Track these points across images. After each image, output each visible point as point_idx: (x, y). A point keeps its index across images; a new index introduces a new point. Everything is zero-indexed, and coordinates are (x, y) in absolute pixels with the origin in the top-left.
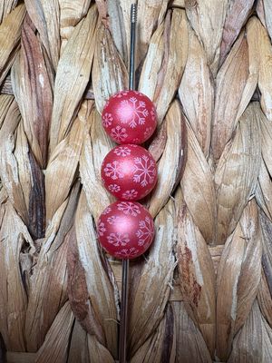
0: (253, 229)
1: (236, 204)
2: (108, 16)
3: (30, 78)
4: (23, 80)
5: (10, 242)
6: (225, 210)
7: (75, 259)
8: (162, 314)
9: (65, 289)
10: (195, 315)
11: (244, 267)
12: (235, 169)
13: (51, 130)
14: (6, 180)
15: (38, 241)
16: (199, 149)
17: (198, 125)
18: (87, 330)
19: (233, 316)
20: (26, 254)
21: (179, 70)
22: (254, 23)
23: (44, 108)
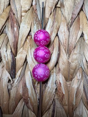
0: (81, 77)
1: (76, 69)
2: (36, 9)
3: (12, 28)
4: (10, 29)
5: (5, 80)
6: (72, 71)
7: (25, 85)
8: (52, 103)
9: (21, 94)
10: (62, 103)
11: (78, 88)
12: (75, 58)
13: (18, 44)
14: (4, 60)
15: (13, 79)
16: (64, 51)
17: (64, 44)
18: (28, 107)
19: (74, 104)
20: (10, 83)
21: (58, 27)
22: (82, 12)
23: (16, 38)
